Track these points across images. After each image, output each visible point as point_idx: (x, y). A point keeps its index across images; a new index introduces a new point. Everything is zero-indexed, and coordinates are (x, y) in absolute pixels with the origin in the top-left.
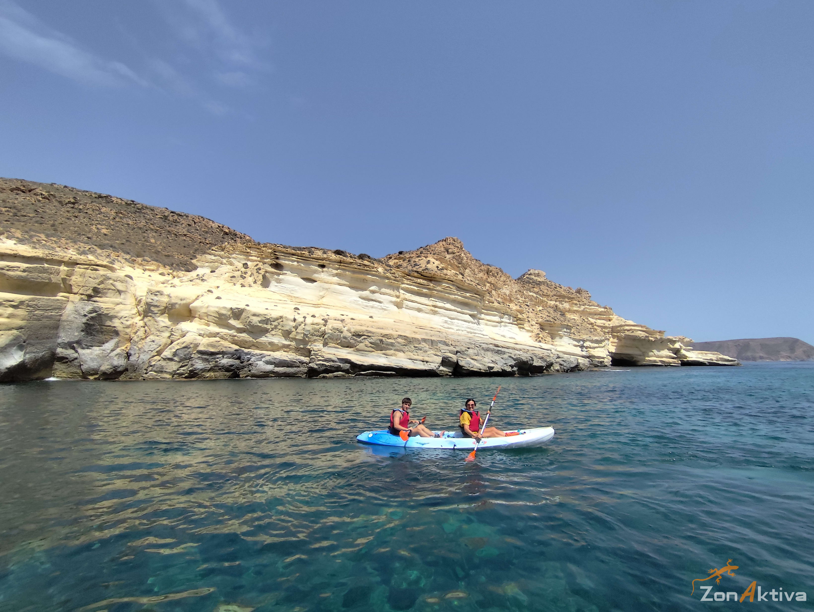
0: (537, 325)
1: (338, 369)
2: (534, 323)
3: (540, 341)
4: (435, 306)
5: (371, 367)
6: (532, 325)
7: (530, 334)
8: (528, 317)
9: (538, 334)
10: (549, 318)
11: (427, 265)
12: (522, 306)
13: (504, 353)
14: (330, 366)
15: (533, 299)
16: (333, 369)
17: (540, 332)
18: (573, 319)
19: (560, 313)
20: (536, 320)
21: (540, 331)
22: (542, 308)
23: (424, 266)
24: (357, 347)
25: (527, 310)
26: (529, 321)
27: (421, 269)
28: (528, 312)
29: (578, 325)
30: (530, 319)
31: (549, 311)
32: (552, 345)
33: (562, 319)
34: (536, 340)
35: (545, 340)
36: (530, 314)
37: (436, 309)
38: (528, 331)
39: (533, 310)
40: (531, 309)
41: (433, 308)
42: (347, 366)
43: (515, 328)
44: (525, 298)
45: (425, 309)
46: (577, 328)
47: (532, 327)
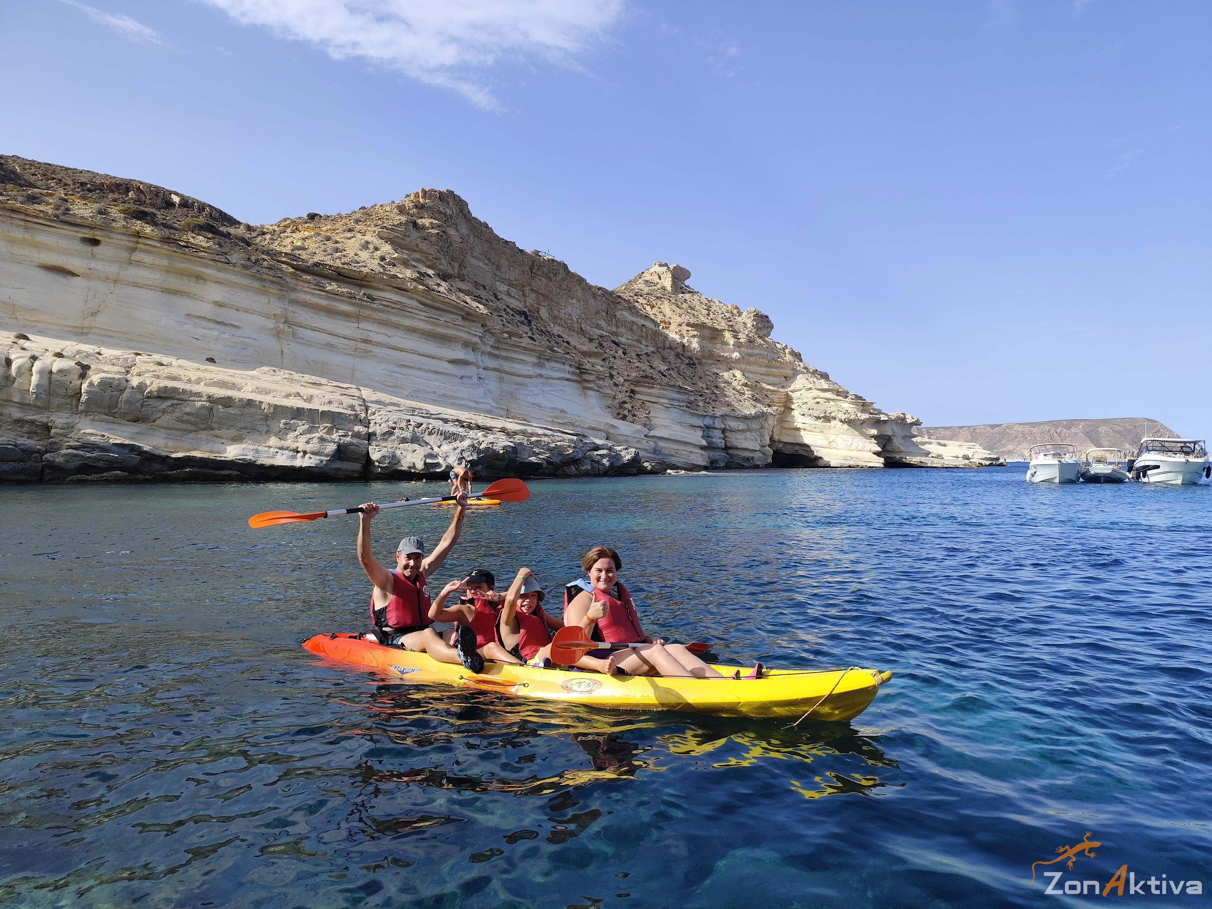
0: (626, 384)
1: (112, 465)
2: (621, 379)
3: (624, 418)
4: (366, 341)
5: (188, 461)
6: (616, 385)
7: (609, 402)
8: (611, 368)
9: (624, 402)
10: (652, 371)
11: (359, 252)
12: (605, 344)
13: (463, 439)
14: (95, 458)
15: (635, 327)
16: (100, 464)
17: (627, 399)
18: (714, 374)
19: (687, 361)
20: (626, 373)
21: (630, 397)
22: (653, 349)
23: (352, 254)
24: (157, 422)
25: (612, 353)
26: (611, 376)
27: (344, 260)
28: (615, 358)
29: (717, 387)
30: (613, 373)
31: (666, 356)
32: (645, 425)
33: (688, 373)
34: (619, 414)
35: (634, 415)
36: (618, 362)
37: (369, 347)
38: (605, 396)
39: (625, 353)
40: (620, 352)
41: (363, 346)
42: (133, 458)
43: (571, 390)
44: (617, 327)
45: (343, 346)
46: (714, 393)
47: (615, 388)
